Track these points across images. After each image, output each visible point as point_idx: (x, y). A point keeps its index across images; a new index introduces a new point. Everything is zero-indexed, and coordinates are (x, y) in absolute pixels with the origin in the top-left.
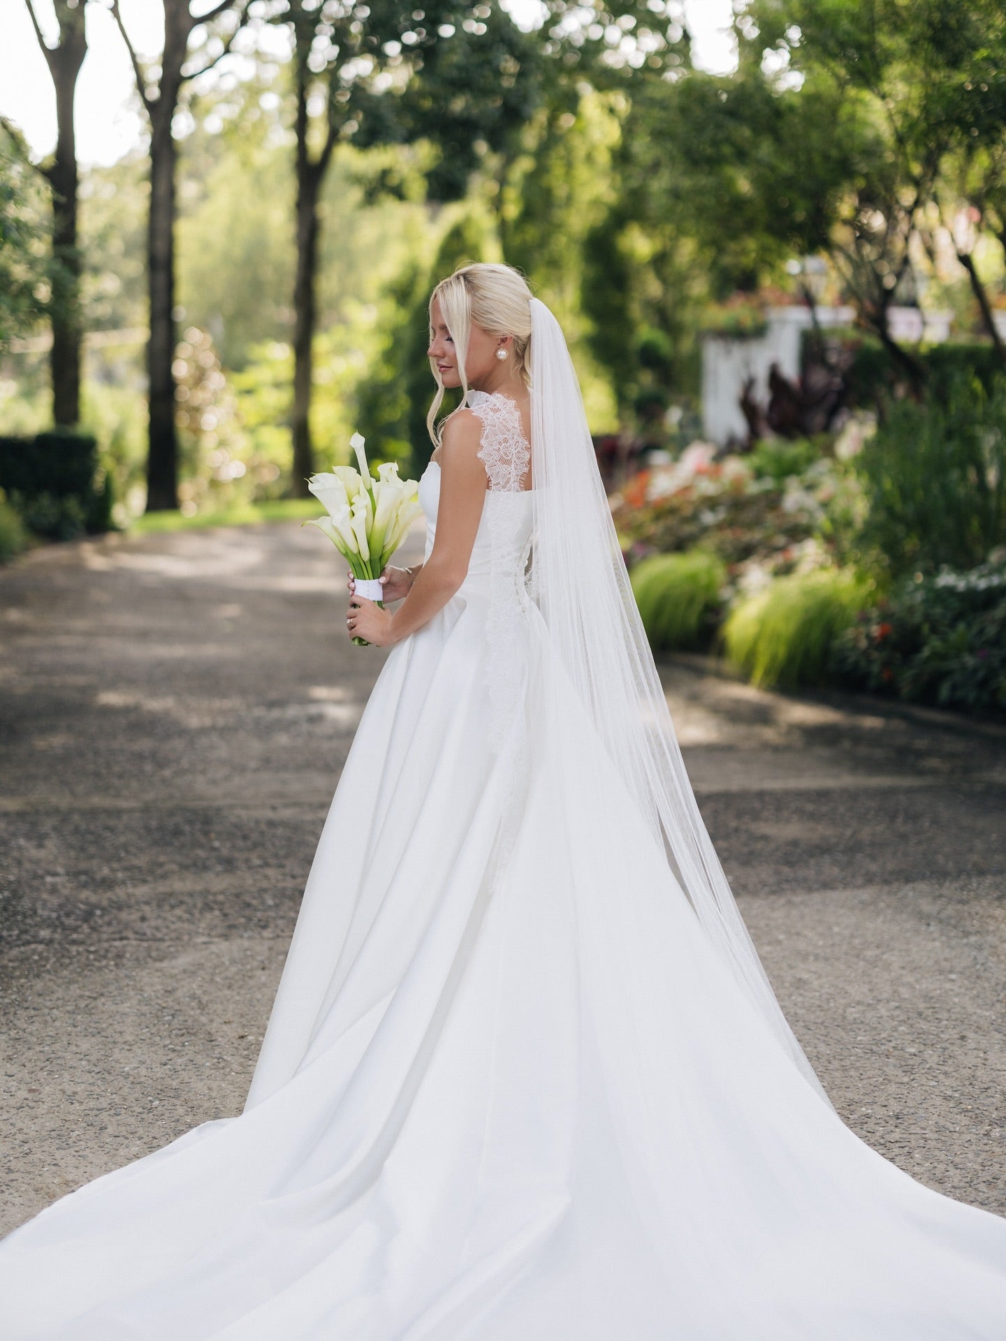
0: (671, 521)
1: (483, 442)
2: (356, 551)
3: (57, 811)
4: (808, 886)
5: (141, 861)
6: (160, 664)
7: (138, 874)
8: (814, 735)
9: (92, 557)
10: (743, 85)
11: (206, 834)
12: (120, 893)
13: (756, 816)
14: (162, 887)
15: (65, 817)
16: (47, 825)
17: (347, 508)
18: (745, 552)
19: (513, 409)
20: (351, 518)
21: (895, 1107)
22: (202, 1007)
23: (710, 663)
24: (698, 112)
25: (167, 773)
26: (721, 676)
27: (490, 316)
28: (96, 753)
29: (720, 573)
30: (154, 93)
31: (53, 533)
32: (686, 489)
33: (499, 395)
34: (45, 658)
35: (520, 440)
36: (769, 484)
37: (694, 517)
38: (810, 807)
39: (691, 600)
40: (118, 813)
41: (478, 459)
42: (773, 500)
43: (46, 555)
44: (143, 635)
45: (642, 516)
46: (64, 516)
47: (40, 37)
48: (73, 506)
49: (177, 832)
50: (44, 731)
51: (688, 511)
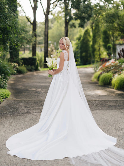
0: (107, 69)
3: (24, 100)
4: (110, 109)
5: (33, 105)
6: (41, 86)
7: (32, 107)
8: (119, 94)
9: (35, 73)
10: (114, 13)
11: (41, 103)
12: (30, 108)
13: (107, 103)
14: (34, 108)
15: (25, 101)
16: (23, 102)
18: (116, 72)
20: (50, 64)
21: (108, 129)
22: (36, 119)
23: (110, 86)
24: (108, 17)
25: (38, 97)
26: (111, 88)
28: (30, 95)
29: (112, 75)
30: (46, 13)
31: (30, 70)
32: (110, 64)
34: (27, 85)
36: (120, 64)
37: (110, 68)
38: (114, 102)
39: (108, 79)
40: (31, 101)
42: (120, 66)
43: (29, 73)
44: (40, 82)
45: (104, 68)
46: (32, 68)
47: (32, 6)
48: (33, 67)
49: (38, 103)
50: (25, 93)
51: (110, 67)
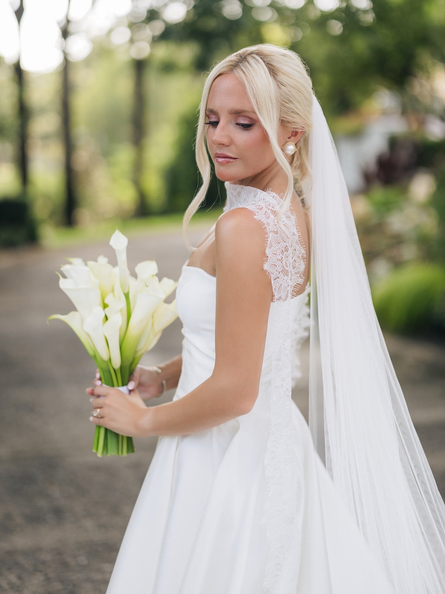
1: (268, 251)
2: (105, 357)
17: (100, 312)
19: (289, 213)
20: (104, 323)
27: (291, 106)
33: (274, 194)
35: (298, 248)
41: (264, 272)
